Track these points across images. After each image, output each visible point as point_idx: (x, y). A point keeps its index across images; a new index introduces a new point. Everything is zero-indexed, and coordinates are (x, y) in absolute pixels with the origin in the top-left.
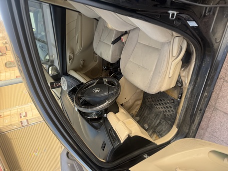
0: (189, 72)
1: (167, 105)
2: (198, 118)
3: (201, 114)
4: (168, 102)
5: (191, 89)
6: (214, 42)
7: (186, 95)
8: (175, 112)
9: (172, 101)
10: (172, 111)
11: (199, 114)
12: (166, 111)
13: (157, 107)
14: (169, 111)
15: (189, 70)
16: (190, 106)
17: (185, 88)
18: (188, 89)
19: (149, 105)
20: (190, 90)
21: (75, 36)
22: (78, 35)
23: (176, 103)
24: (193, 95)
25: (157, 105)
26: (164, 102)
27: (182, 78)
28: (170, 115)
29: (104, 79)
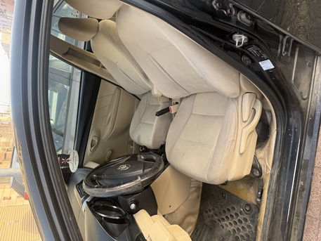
0: (269, 151)
1: (241, 217)
2: (296, 233)
3: (300, 224)
4: (241, 212)
5: (276, 174)
6: (300, 98)
7: (269, 186)
8: (253, 229)
9: (248, 209)
10: (249, 227)
11: (296, 223)
12: (238, 229)
13: (223, 223)
14: (243, 227)
15: (269, 147)
16: (279, 207)
17: (267, 175)
18: (272, 175)
19: (209, 224)
20: (275, 177)
21: (107, 116)
22: (111, 114)
23: (254, 210)
24: (281, 187)
25: (223, 219)
26: (235, 212)
27: (260, 161)
28: (247, 235)
29: (138, 156)
